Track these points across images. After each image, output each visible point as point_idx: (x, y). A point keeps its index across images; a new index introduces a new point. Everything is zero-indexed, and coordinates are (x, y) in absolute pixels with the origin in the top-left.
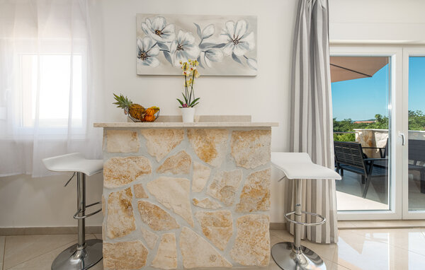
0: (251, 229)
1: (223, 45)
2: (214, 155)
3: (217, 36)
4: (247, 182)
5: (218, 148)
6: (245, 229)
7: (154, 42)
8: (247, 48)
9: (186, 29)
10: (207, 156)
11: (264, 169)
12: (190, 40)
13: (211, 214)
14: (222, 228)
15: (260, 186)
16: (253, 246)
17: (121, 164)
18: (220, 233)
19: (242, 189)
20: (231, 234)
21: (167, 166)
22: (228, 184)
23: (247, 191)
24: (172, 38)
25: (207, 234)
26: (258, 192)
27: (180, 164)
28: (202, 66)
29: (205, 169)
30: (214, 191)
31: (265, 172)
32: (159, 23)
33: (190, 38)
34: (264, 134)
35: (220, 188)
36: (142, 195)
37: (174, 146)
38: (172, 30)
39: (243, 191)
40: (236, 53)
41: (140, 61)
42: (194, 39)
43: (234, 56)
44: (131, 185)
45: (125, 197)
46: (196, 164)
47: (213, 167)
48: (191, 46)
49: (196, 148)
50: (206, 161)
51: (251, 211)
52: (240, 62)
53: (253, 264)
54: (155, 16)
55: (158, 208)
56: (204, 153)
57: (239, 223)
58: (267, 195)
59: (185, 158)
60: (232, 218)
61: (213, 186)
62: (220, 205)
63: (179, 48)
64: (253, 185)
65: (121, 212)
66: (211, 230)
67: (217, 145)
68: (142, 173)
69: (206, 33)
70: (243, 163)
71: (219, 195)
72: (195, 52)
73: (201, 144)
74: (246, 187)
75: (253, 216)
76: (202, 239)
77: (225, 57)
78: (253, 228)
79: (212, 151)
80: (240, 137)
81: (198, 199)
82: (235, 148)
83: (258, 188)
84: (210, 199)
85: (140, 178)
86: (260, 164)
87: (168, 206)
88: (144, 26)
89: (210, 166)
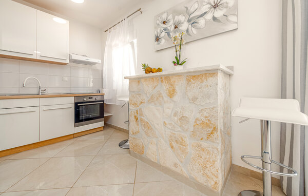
0: (203, 154)
1: (205, 13)
2: (175, 94)
3: (200, 8)
4: (198, 116)
5: (177, 89)
6: (198, 152)
7: (162, 29)
8: (227, 7)
9: (179, 14)
10: (171, 94)
11: (212, 106)
12: (181, 20)
13: (174, 134)
14: (181, 146)
15: (209, 120)
16: (204, 168)
17: (134, 97)
18: (180, 149)
19: (194, 121)
20: (187, 153)
21: (152, 100)
22: (184, 115)
23: (198, 122)
24: (171, 23)
25: (172, 147)
26: (207, 125)
27: (157, 99)
28: (189, 35)
29: (170, 103)
30: (176, 118)
31: (213, 108)
32: (164, 17)
33: (182, 18)
34: (211, 77)
35: (179, 117)
36: (141, 115)
37: (155, 88)
38: (171, 18)
39: (195, 122)
40: (215, 16)
41: (156, 42)
42: (184, 17)
43: (214, 19)
44: (138, 108)
45: (136, 114)
46: (166, 99)
47: (175, 102)
48: (182, 23)
49: (165, 89)
50: (171, 97)
51: (201, 139)
52: (220, 21)
53: (205, 184)
54: (162, 14)
55: (148, 123)
56: (170, 93)
57: (193, 146)
58: (215, 129)
59: (160, 95)
60: (188, 141)
61: (175, 115)
62: (179, 129)
63: (176, 27)
64: (203, 118)
65: (134, 122)
66: (174, 145)
67: (177, 86)
68: (142, 102)
69: (192, 10)
70: (194, 99)
71: (179, 122)
72: (185, 26)
73: (168, 86)
74: (197, 119)
75: (204, 144)
76: (169, 149)
77: (206, 22)
78: (204, 154)
79: (174, 90)
80: (192, 80)
81: (166, 122)
82: (188, 88)
83: (207, 121)
84: (173, 123)
85: (141, 105)
86: (208, 101)
87: (152, 123)
88: (158, 22)
89: (173, 101)
